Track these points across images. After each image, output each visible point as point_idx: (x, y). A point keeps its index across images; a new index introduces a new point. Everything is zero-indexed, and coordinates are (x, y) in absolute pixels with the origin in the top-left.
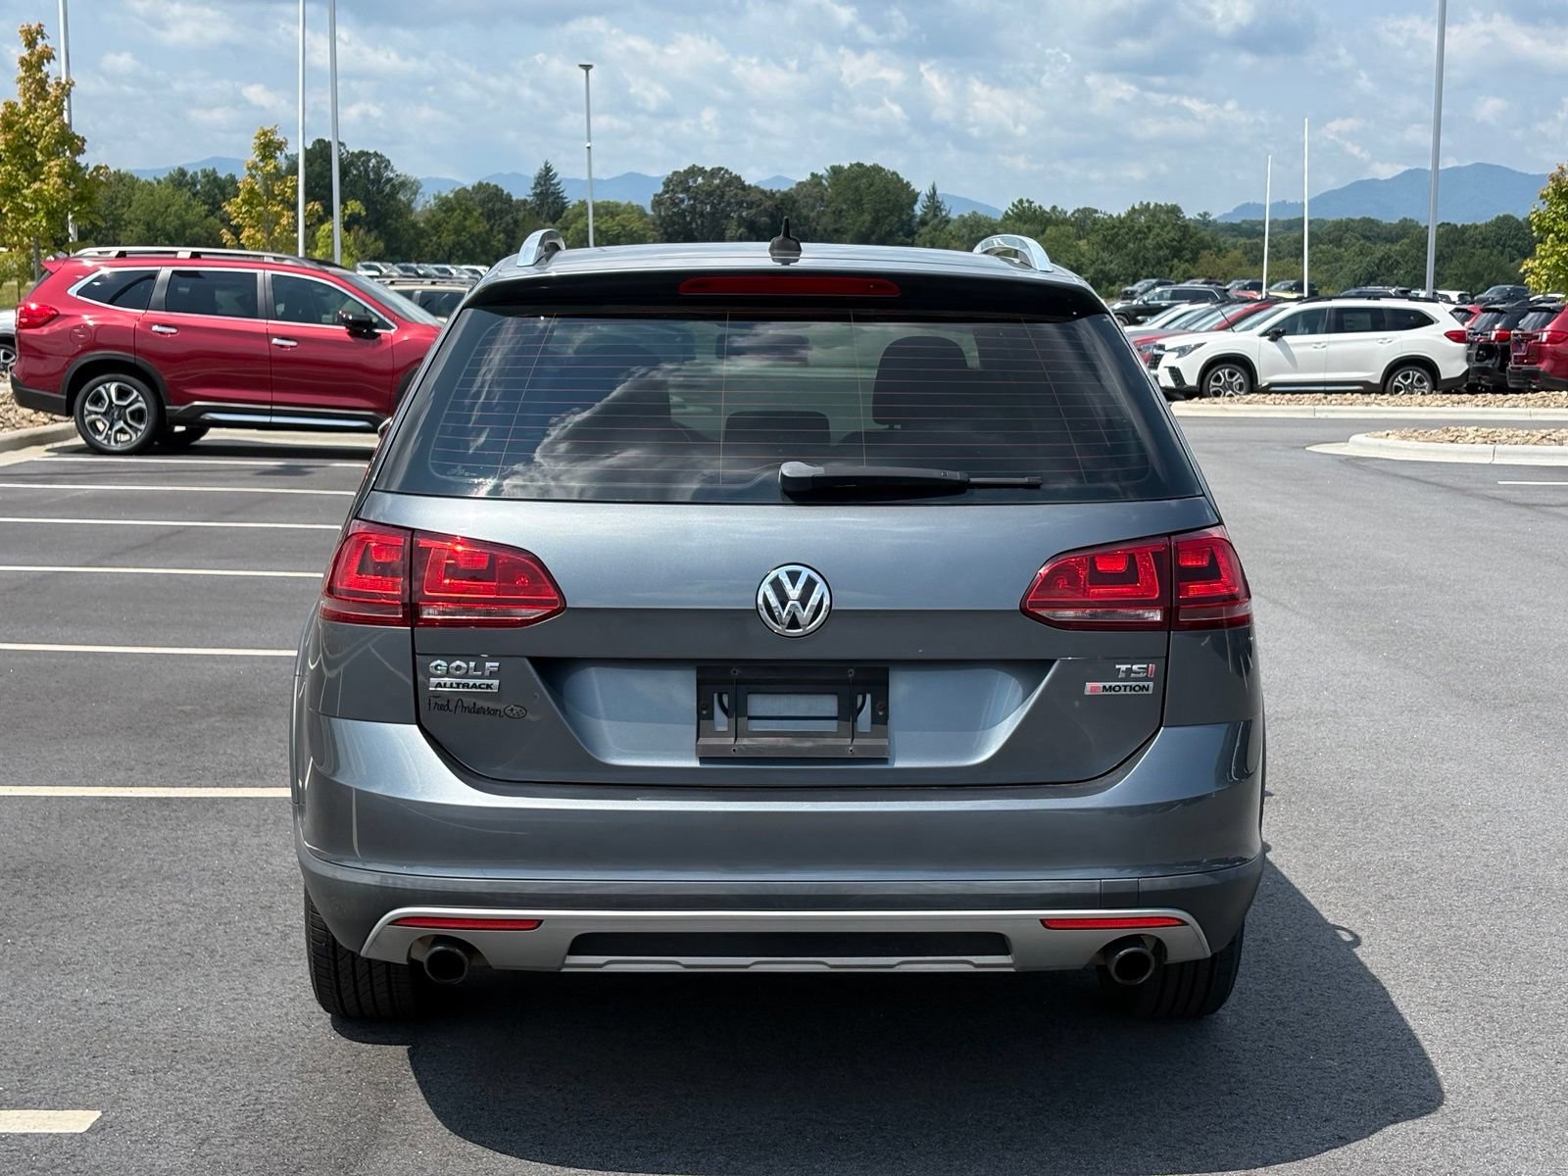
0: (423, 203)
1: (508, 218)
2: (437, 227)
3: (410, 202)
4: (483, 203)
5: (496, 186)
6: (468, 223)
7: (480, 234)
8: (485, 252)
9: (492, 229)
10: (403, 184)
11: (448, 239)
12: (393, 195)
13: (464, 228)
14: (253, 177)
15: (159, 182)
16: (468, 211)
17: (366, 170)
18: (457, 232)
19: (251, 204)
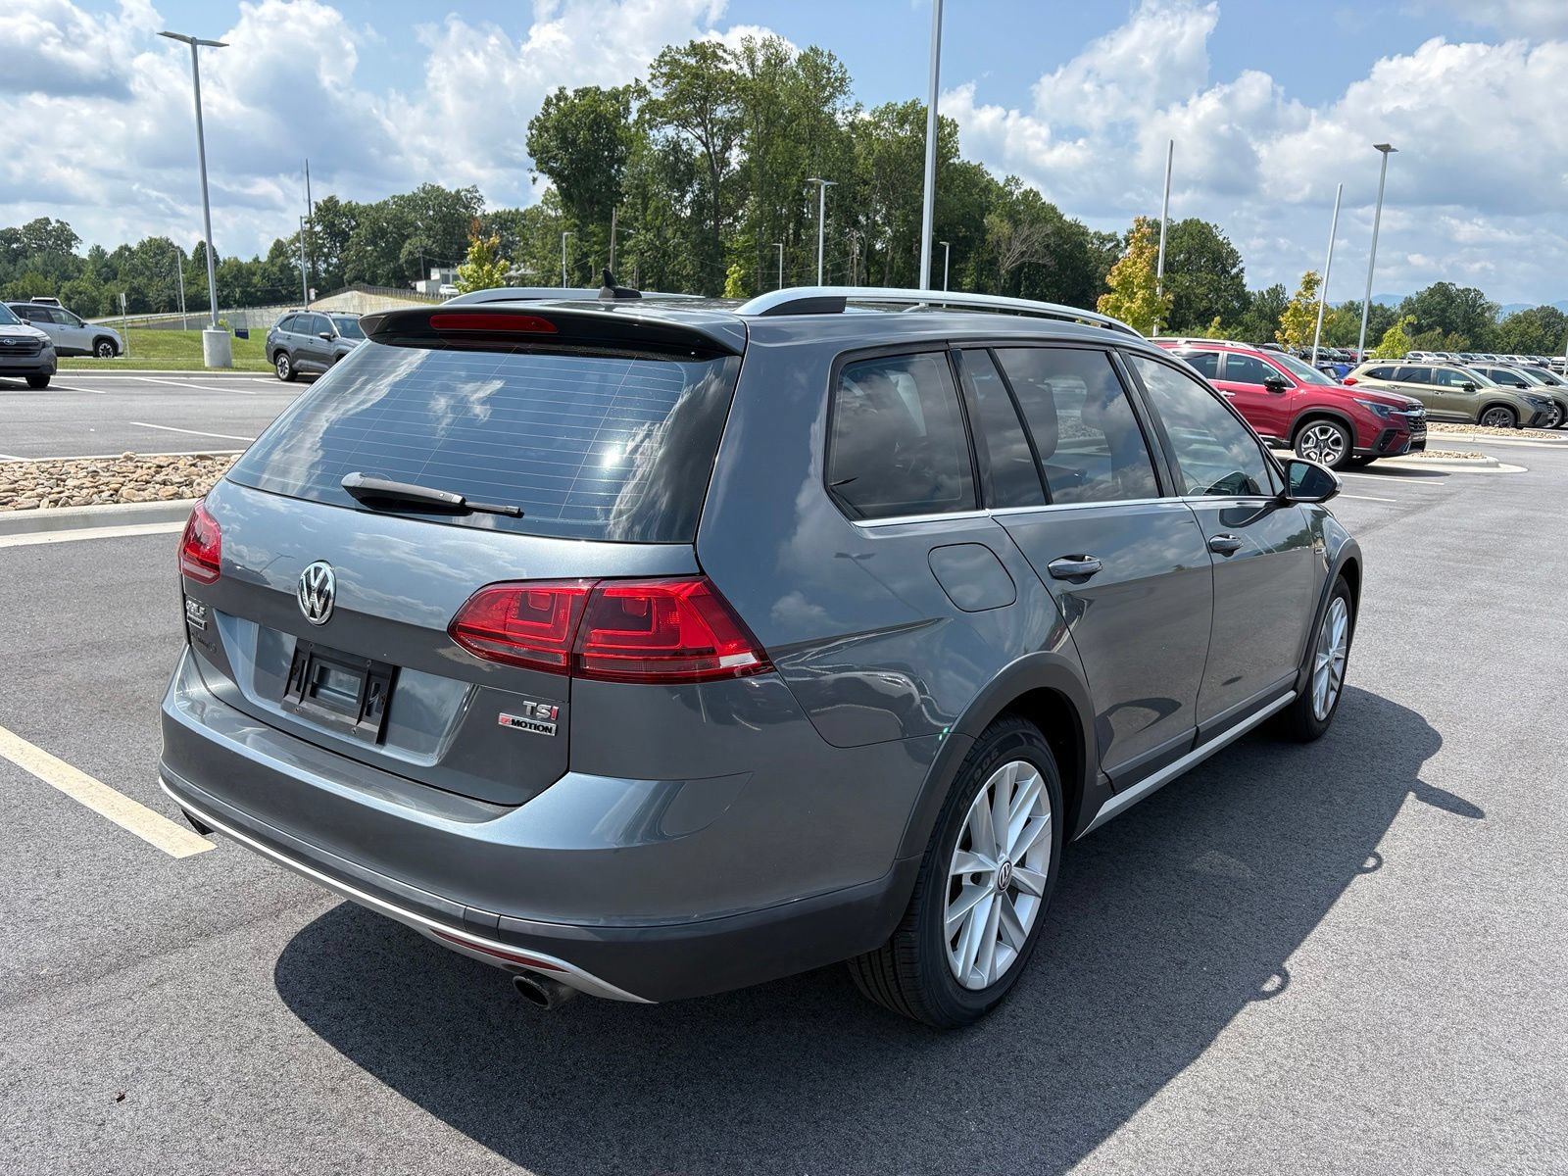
0: (1501, 319)
1: (1559, 327)
2: (1508, 333)
3: (1493, 318)
4: (1542, 319)
5: (1553, 308)
6: (1529, 330)
7: (1537, 337)
8: (1539, 348)
9: (1546, 333)
10: (1490, 308)
11: (1514, 340)
12: (1482, 314)
13: (1527, 333)
14: (1298, 300)
15: (1338, 308)
16: (1532, 323)
17: (1467, 300)
18: (1522, 336)
19: (1295, 317)
